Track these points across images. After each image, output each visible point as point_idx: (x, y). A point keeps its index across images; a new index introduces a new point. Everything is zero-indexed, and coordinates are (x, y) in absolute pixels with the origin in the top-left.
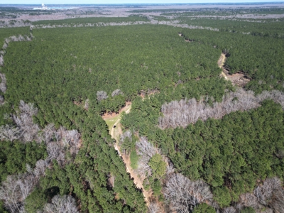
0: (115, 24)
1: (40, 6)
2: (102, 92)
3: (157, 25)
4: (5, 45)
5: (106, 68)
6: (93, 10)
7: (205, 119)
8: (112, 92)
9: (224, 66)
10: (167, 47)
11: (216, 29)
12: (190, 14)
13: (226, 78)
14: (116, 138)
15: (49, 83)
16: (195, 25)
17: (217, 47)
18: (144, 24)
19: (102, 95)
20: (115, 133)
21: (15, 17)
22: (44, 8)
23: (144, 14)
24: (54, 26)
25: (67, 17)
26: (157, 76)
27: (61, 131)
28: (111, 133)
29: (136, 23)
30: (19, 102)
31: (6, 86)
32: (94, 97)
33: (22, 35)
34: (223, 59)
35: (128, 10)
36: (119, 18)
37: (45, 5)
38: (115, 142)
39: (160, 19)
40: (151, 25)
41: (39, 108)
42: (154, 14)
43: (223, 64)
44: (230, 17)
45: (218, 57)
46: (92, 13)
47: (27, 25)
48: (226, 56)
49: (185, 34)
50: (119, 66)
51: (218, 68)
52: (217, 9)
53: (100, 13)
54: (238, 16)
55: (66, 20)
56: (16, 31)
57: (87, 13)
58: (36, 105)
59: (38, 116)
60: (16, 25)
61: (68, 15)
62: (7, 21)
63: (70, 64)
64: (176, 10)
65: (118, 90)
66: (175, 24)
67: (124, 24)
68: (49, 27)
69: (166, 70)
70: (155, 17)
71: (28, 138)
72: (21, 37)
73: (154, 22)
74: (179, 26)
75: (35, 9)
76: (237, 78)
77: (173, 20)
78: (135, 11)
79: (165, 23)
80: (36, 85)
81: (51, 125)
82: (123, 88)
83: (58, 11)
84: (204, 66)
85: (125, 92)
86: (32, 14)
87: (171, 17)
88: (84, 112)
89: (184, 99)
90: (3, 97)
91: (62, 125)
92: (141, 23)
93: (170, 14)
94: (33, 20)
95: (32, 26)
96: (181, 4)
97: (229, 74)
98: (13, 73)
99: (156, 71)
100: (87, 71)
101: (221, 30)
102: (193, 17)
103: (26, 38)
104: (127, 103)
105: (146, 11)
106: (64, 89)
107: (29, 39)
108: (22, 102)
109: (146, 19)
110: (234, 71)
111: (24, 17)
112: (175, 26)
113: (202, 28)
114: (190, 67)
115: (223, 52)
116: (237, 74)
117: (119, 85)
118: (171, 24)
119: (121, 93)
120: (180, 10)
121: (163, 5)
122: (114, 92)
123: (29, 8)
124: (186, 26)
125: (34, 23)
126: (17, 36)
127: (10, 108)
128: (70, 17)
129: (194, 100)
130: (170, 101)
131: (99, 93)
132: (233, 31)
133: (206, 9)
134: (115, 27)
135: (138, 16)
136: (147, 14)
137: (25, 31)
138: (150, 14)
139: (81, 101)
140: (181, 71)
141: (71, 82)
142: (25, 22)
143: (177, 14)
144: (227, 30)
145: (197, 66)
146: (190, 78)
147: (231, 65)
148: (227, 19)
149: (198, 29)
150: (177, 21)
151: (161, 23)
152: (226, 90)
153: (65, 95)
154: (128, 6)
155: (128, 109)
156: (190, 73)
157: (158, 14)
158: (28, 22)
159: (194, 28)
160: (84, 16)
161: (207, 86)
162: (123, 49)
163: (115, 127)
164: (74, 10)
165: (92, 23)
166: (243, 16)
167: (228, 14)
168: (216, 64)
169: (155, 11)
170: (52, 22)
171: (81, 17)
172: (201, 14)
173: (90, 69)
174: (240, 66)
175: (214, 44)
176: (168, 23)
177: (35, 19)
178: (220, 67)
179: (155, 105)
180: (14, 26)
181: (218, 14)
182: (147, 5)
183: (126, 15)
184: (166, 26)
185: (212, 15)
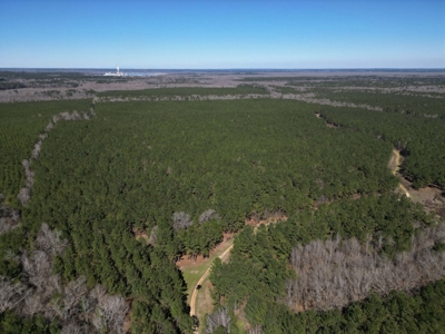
0: (216, 98)
1: (115, 71)
2: (182, 213)
3: (281, 100)
4: (50, 126)
5: (195, 167)
6: (187, 77)
8: (200, 213)
9: (401, 171)
10: (298, 136)
11: (377, 109)
12: (332, 84)
13: (408, 195)
14: (199, 316)
15: (98, 192)
16: (342, 101)
17: (383, 137)
18: (259, 99)
19: (181, 218)
20: (199, 302)
21: (76, 85)
22: (118, 74)
23: (261, 83)
24: (127, 99)
25: (148, 87)
26: (281, 185)
27: (97, 292)
28: (192, 302)
29: (248, 97)
30: (40, 225)
31: (31, 194)
32: (168, 223)
33: (78, 112)
34: (396, 159)
35: (236, 77)
36: (223, 89)
37: (121, 70)
38: (197, 324)
39: (285, 90)
40: (269, 99)
41: (71, 241)
42: (276, 84)
43: (398, 169)
44: (398, 89)
45: (388, 155)
46: (184, 81)
47: (89, 96)
48: (401, 153)
49: (326, 114)
50: (216, 165)
51: (392, 177)
52: (374, 77)
53: (196, 82)
54: (411, 88)
55: (146, 90)
56: (69, 105)
57: (177, 81)
58: (68, 233)
59: (64, 257)
60: (76, 96)
61: (150, 83)
62: (63, 90)
63: (139, 159)
64: (309, 78)
65: (210, 212)
66: (310, 98)
67: (229, 97)
68: (120, 100)
69: (296, 176)
70: (278, 89)
72: (76, 114)
73: (275, 95)
74: (315, 101)
75: (107, 74)
77: (305, 92)
78: (246, 79)
79: (292, 96)
80: (78, 194)
81: (82, 279)
82: (221, 207)
83: (137, 78)
84: (363, 170)
85: (223, 215)
86: (100, 82)
87: (302, 89)
88: (145, 253)
89: (334, 238)
90: (20, 212)
91: (100, 282)
92: (255, 96)
93: (301, 84)
94: (99, 90)
95: (96, 99)
96: (316, 70)
97: (413, 187)
98: (48, 170)
99: (278, 176)
100: (164, 172)
101: (387, 110)
102: (337, 89)
103: (82, 116)
104: (226, 235)
105: (263, 79)
106: (120, 205)
107: (86, 117)
108: (45, 226)
109: (263, 90)
110: (422, 183)
111: (88, 85)
112: (309, 101)
113: (353, 105)
114: (339, 172)
115: (397, 147)
116: (428, 188)
117: (214, 200)
118: (303, 99)
119: (217, 216)
120: (315, 78)
121: (289, 71)
122: (203, 215)
123: (98, 74)
124: (327, 102)
125: (100, 95)
126: (71, 112)
127: (24, 236)
128: (152, 86)
129: (354, 241)
131: (177, 216)
132: (408, 113)
133: (357, 77)
134: (217, 101)
135: (251, 86)
136: (266, 84)
137: (85, 105)
138: (270, 83)
139: (145, 227)
140: (325, 180)
141: (134, 192)
142: (87, 92)
143: (312, 84)
144: (396, 111)
145: (351, 170)
146: (340, 193)
147: (416, 171)
148: (393, 94)
149: (346, 107)
150: (312, 95)
151: (286, 97)
153: (119, 216)
154: (237, 72)
155: (224, 252)
156: (340, 184)
157: (282, 84)
158: (92, 92)
159: (339, 105)
160: (172, 86)
161: (375, 212)
162: (225, 137)
163: (199, 287)
164: (160, 78)
165: (182, 95)
166: (420, 89)
167: (393, 86)
168: (387, 170)
169: (277, 79)
170: (125, 94)
171: (168, 86)
172: (350, 85)
173: (169, 169)
174: (432, 175)
175: (378, 133)
176: (298, 97)
177: (104, 88)
178: (394, 173)
179: (279, 246)
180: (72, 98)
181: (377, 85)
182: (265, 71)
183: (234, 85)
184: (294, 101)
185: (368, 86)
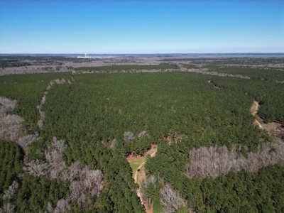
0: (147, 71)
1: (84, 55)
2: (129, 133)
3: (187, 72)
4: (49, 87)
5: (135, 109)
6: (128, 59)
7: (239, 170)
8: (139, 133)
9: (258, 114)
10: (196, 93)
11: (247, 77)
12: (219, 63)
13: (260, 126)
14: (139, 183)
15: (81, 122)
16: (225, 73)
17: (249, 94)
18: (173, 72)
19: (129, 135)
20: (139, 177)
21: (61, 64)
22: (86, 57)
23: (174, 62)
24: (92, 72)
25: (105, 65)
26: (185, 120)
27: (86, 170)
28: (135, 177)
29: (166, 70)
30: (52, 138)
31: (44, 123)
32: (121, 137)
33: (65, 79)
34: (255, 107)
35: (159, 59)
36: (150, 65)
37: (87, 55)
38: (138, 187)
39: (189, 67)
40: (179, 72)
41: (69, 146)
42: (184, 62)
43: (256, 112)
44: (262, 66)
45: (250, 104)
46: (126, 61)
47: (70, 70)
48: (259, 104)
49: (214, 81)
50: (147, 109)
51: (252, 116)
52: (247, 58)
53: (134, 62)
54: (270, 65)
55: (103, 67)
56: (60, 76)
57: (122, 61)
58: (67, 142)
59: (66, 153)
60: (62, 70)
61: (105, 63)
62: (54, 67)
63: (103, 105)
64: (205, 59)
65: (144, 132)
66: (205, 71)
67: (154, 71)
68: (88, 72)
69: (194, 115)
70: (185, 66)
71: (54, 175)
72: (63, 80)
73: (183, 70)
74: (208, 73)
75: (79, 57)
76: (272, 127)
77: (202, 68)
78: (165, 60)
79: (194, 70)
80: (70, 123)
81: (77, 163)
82: (150, 130)
83: (97, 59)
84: (235, 112)
85: (151, 134)
86: (75, 62)
87: (200, 66)
88: (109, 152)
89: (214, 146)
90: (39, 132)
91: (87, 165)
92: (171, 70)
93: (200, 63)
94: (75, 67)
95: (74, 72)
96: (210, 54)
97: (264, 122)
98: (51, 111)
99: (183, 115)
100: (117, 112)
101: (253, 78)
102: (222, 66)
103: (67, 82)
104: (153, 146)
105: (176, 60)
106: (94, 128)
107: (70, 82)
108: (55, 138)
109: (176, 66)
110: (269, 120)
111: (69, 64)
112: (204, 73)
113: (231, 75)
114: (220, 113)
115: (256, 100)
116: (273, 123)
117: (146, 127)
118: (201, 72)
119: (148, 135)
120: (209, 59)
121: (193, 55)
122: (140, 134)
123: (74, 57)
124: (215, 73)
125: (76, 69)
126: (60, 80)
127: (43, 143)
128: (107, 64)
129: (225, 148)
130: (198, 147)
131: (126, 133)
132: (266, 80)
133: (236, 58)
134: (147, 73)
135: (168, 64)
136: (177, 63)
137: (67, 75)
138: (180, 62)
139: (108, 141)
140: (211, 117)
141: (101, 122)
142: (68, 68)
143: (206, 63)
144: (259, 79)
145: (227, 112)
146: (220, 124)
147: (266, 113)
148: (258, 68)
149: (227, 77)
150: (206, 69)
151: (190, 70)
152: (261, 140)
153: (94, 134)
154: (160, 56)
155: (153, 153)
156: (220, 119)
157: (188, 63)
158: (71, 68)
159: (223, 75)
160: (119, 64)
161: (239, 134)
162: (152, 94)
163: (139, 170)
164: (111, 59)
165: (125, 70)
166: (276, 66)
167: (258, 64)
168: (248, 111)
169: (184, 60)
170: (91, 69)
171: (117, 64)
172: (231, 63)
173: (120, 111)
174: (276, 115)
175: (245, 92)
176: (197, 70)
177: (78, 65)
178: (254, 114)
179: (183, 151)
180: (59, 71)
181: (248, 63)
182: (177, 55)
183: (157, 63)
184: (195, 73)
185: (242, 64)
